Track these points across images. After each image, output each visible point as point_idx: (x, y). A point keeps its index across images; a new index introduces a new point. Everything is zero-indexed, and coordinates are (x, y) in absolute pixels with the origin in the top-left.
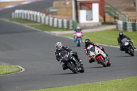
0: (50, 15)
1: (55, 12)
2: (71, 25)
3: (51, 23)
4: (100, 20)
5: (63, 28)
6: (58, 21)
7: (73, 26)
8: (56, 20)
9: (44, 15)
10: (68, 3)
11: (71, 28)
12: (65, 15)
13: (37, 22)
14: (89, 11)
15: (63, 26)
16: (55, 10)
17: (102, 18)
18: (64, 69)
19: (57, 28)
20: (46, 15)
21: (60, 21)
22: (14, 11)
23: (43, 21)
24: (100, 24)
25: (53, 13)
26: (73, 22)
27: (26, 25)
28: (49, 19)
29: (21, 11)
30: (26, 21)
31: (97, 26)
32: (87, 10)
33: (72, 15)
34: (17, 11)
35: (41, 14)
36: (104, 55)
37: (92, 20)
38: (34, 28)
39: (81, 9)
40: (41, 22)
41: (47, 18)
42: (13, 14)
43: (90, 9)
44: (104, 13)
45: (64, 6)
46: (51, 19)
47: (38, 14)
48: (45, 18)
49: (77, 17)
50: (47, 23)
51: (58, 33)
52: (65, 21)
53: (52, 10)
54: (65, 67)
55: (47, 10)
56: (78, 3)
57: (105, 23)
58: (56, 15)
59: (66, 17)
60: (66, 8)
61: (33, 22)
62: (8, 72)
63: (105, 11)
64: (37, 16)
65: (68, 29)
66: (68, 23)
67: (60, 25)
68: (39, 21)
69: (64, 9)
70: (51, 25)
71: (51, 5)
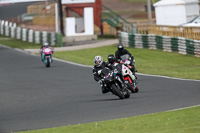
0: (23, 26)
2: (53, 39)
3: (24, 36)
4: (95, 32)
6: (34, 34)
7: (56, 41)
8: (31, 32)
9: (15, 25)
10: (48, 7)
11: (53, 44)
12: (45, 25)
13: (4, 36)
14: (80, 19)
15: (41, 41)
16: (31, 18)
17: (98, 29)
18: (104, 92)
19: (33, 44)
20: (18, 25)
21: (37, 33)
23: (13, 34)
24: (96, 37)
25: (27, 23)
26: (56, 35)
28: (21, 31)
31: (90, 41)
32: (76, 17)
33: (54, 25)
35: (11, 24)
36: (133, 77)
37: (83, 31)
39: (68, 16)
40: (10, 36)
41: (19, 29)
43: (81, 15)
44: (102, 21)
45: (43, 12)
46: (24, 30)
47: (7, 23)
48: (16, 30)
49: (62, 27)
51: (35, 51)
52: (45, 34)
53: (26, 18)
55: (19, 18)
56: (64, 7)
57: (102, 36)
59: (46, 28)
60: (46, 14)
63: (103, 18)
64: (4, 27)
66: (49, 36)
69: (44, 16)
70: (24, 39)
71: (25, 11)
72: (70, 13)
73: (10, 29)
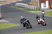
0: (30, 5)
1: (32, 4)
2: (38, 9)
4: (49, 7)
5: (35, 10)
6: (33, 7)
7: (39, 9)
8: (32, 7)
9: (28, 5)
10: (37, 1)
11: (38, 10)
12: (36, 5)
13: (25, 8)
15: (35, 9)
16: (32, 3)
17: (50, 6)
18: (24, 27)
19: (33, 10)
21: (34, 7)
22: (16, 4)
24: (49, 8)
25: (31, 4)
26: (39, 8)
27: (21, 9)
28: (29, 7)
29: (19, 3)
30: (21, 7)
32: (44, 3)
33: (38, 5)
34: (17, 4)
35: (27, 5)
36: (44, 21)
37: (46, 7)
38: (24, 10)
39: (42, 3)
40: (26, 8)
41: (29, 6)
42: (16, 5)
43: (45, 3)
44: (50, 4)
45: (35, 2)
46: (30, 6)
47: (25, 4)
48: (28, 6)
49: (40, 6)
50: (29, 8)
51: (33, 12)
53: (31, 3)
54: (24, 26)
55: (29, 3)
56: (41, 1)
57: (51, 8)
58: (32, 5)
59: (36, 6)
60: (36, 2)
61: (24, 8)
62: (14, 26)
63: (51, 4)
64: (25, 5)
65: (37, 10)
66: (37, 8)
67: (34, 9)
68: (26, 7)
70: (30, 9)
71: (30, 1)
72: (42, 2)
73: (26, 6)
